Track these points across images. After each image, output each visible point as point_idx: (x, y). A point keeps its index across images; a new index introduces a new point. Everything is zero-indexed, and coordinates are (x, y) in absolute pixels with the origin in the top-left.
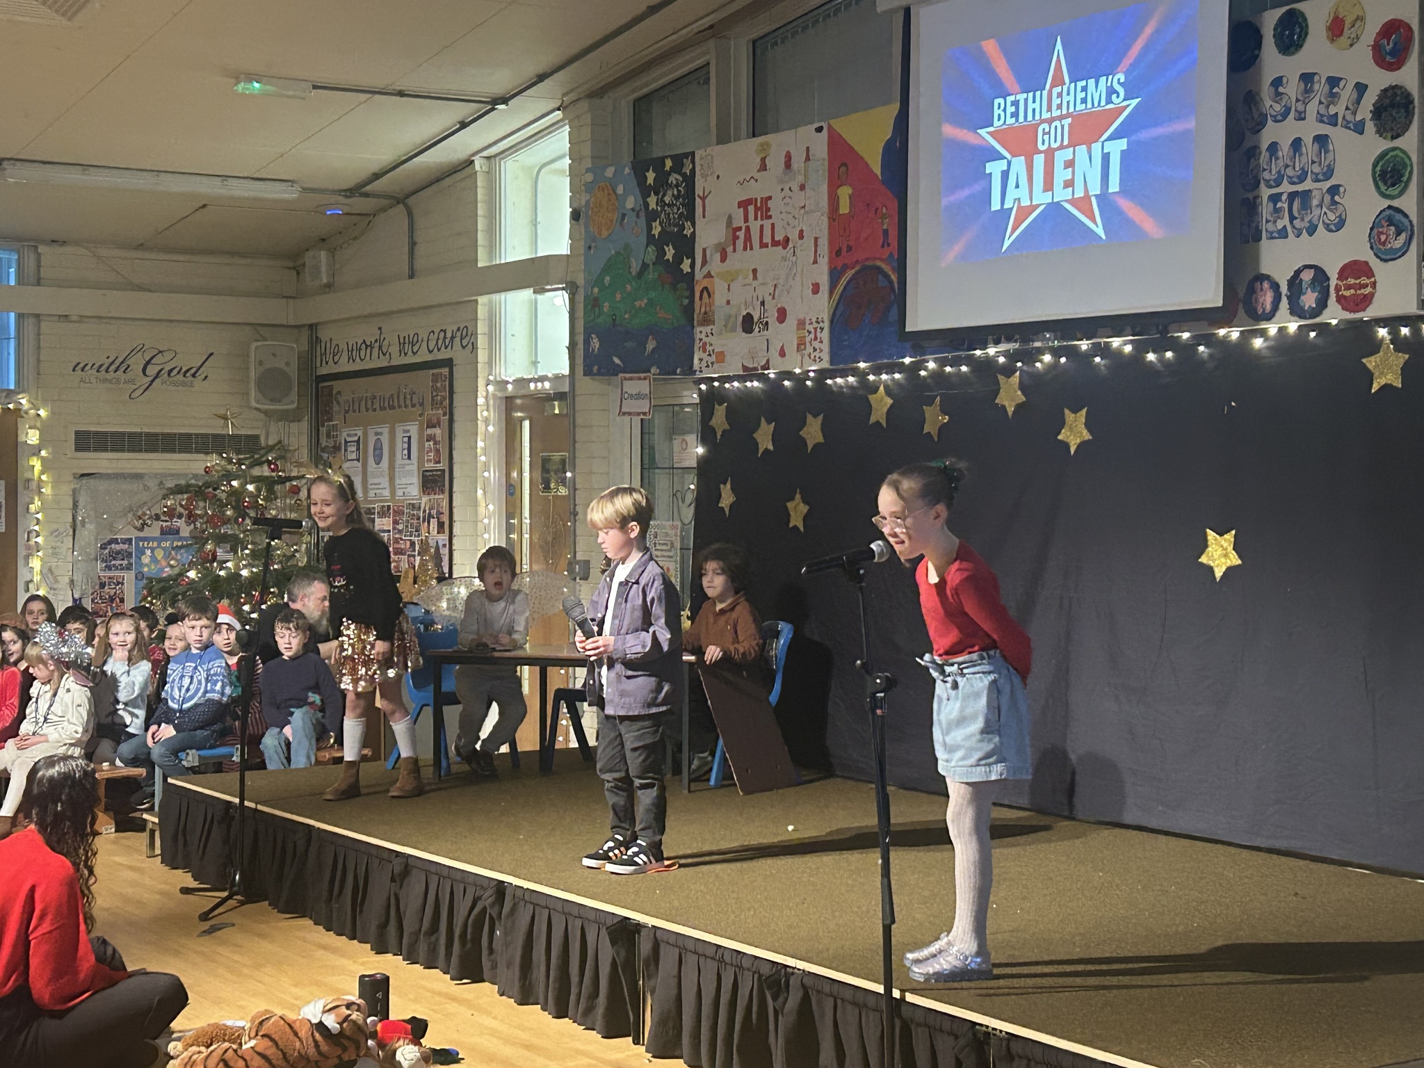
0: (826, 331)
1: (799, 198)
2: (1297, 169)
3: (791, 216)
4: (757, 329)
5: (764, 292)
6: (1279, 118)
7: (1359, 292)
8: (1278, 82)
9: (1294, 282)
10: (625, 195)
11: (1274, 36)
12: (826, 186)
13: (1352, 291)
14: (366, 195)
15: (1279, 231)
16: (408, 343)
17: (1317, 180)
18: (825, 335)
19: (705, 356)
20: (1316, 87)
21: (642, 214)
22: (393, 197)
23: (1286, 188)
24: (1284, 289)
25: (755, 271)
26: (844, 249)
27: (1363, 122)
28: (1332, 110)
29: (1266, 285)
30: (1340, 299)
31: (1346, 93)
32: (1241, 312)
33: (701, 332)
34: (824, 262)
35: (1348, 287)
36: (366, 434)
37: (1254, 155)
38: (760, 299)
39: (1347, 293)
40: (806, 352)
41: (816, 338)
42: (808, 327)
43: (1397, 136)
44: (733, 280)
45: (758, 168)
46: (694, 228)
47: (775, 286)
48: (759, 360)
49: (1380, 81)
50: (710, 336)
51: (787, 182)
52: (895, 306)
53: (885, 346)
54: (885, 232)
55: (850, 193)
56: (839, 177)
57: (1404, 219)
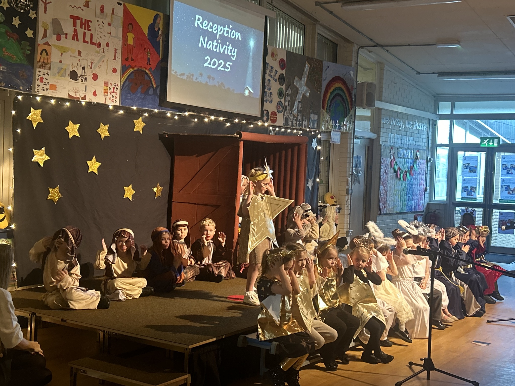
0: (119, 90)
1: (107, 28)
3: (103, 34)
4: (80, 80)
5: (85, 63)
7: (274, 119)
12: (122, 29)
18: (118, 92)
19: (42, 85)
20: (269, 67)
25: (80, 52)
26: (130, 59)
27: (276, 79)
30: (271, 120)
33: (40, 71)
34: (119, 61)
35: (272, 117)
38: (83, 66)
39: (272, 118)
40: (108, 97)
41: (114, 92)
42: (109, 86)
43: (282, 85)
44: (65, 52)
45: (84, 4)
46: (36, 15)
47: (92, 63)
48: (81, 94)
49: (280, 71)
50: (46, 75)
51: (102, 18)
52: (152, 89)
53: (147, 103)
54: (149, 59)
55: (134, 37)
56: (128, 28)
57: (282, 104)
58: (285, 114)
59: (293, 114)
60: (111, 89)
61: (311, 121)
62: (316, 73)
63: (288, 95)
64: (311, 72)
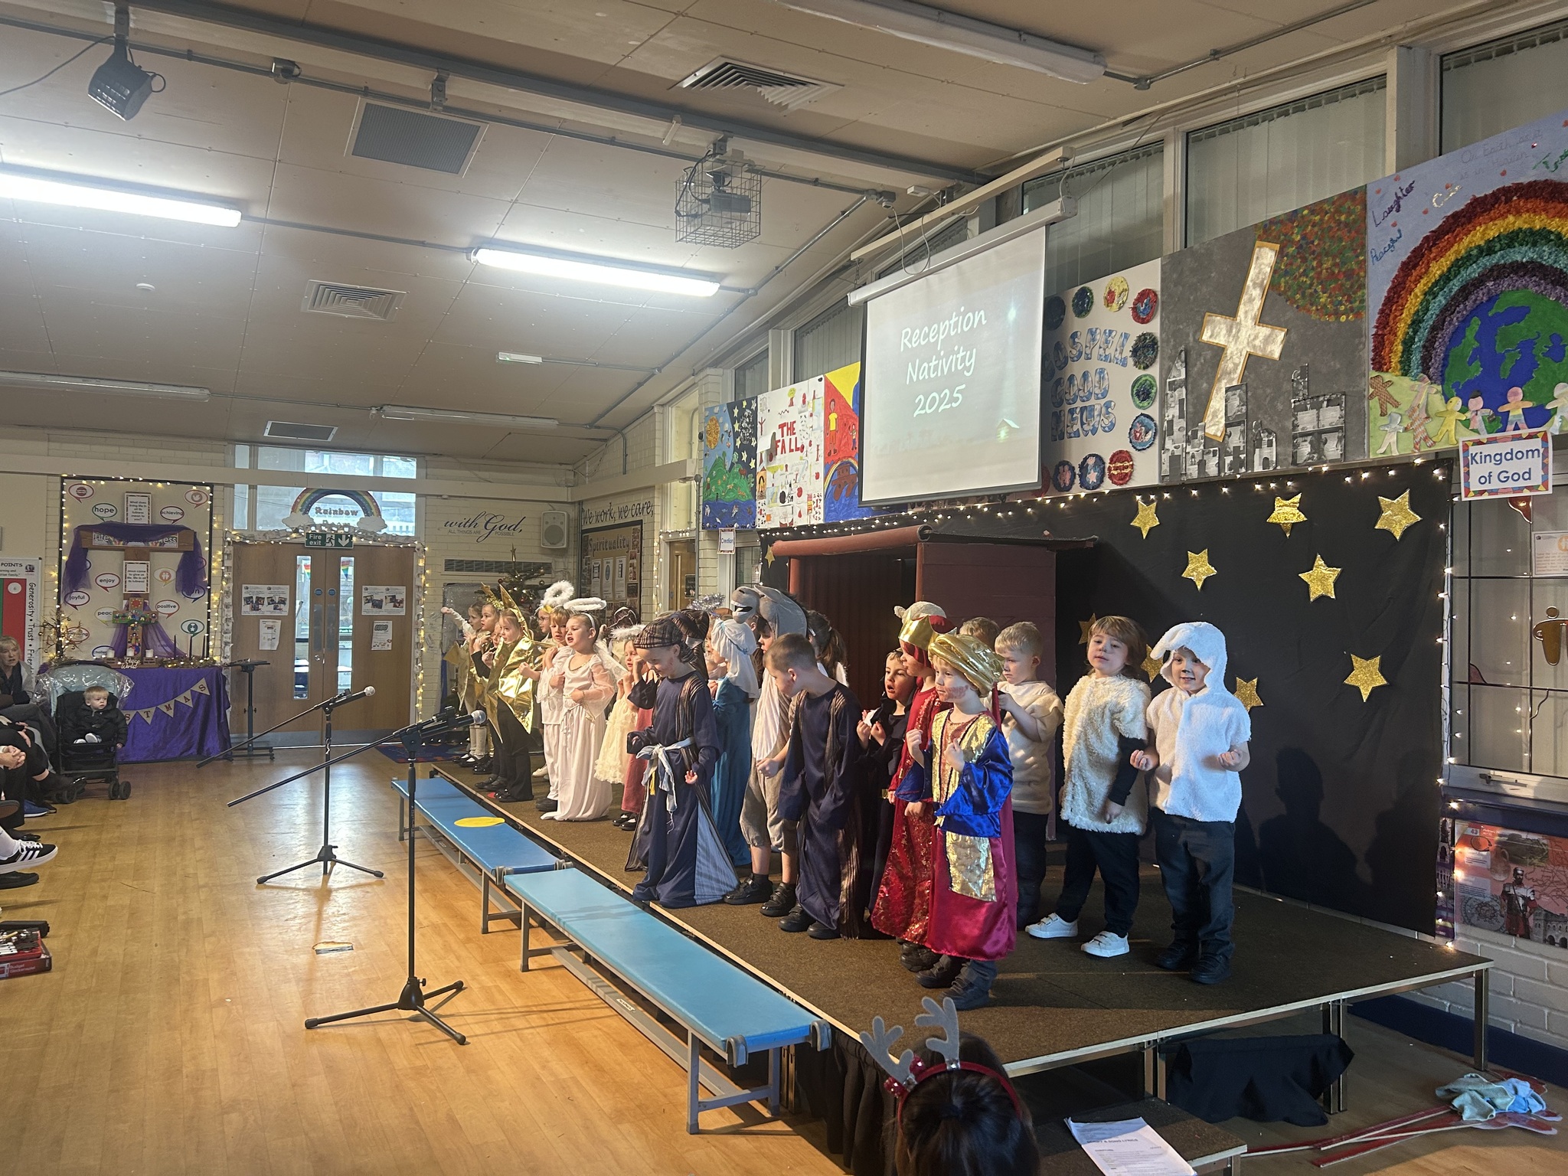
0: (822, 502)
1: (810, 422)
2: (1086, 392)
3: (805, 433)
4: (787, 501)
5: (791, 478)
6: (1076, 358)
8: (1074, 335)
9: (1083, 466)
10: (723, 423)
11: (1073, 306)
12: (823, 414)
14: (599, 427)
15: (1075, 433)
16: (623, 512)
17: (1098, 399)
19: (761, 517)
20: (1098, 337)
21: (732, 434)
22: (615, 429)
23: (1079, 404)
24: (1077, 471)
25: (786, 466)
26: (832, 452)
27: (1125, 358)
28: (1108, 352)
29: (1067, 467)
30: (1111, 477)
32: (1051, 486)
33: (759, 503)
34: (821, 460)
35: (1116, 469)
36: (602, 562)
37: (1060, 384)
38: (789, 483)
39: (1115, 473)
40: (812, 514)
41: (817, 505)
43: (1146, 367)
44: (776, 472)
45: (789, 404)
46: (756, 441)
47: (797, 475)
48: (788, 519)
49: (1138, 330)
50: (763, 505)
51: (804, 411)
53: (853, 510)
54: (854, 441)
55: (836, 417)
56: (830, 408)
57: (1151, 422)
58: (1169, 445)
59: (1203, 437)
60: (814, 502)
61: (1300, 440)
62: (1320, 255)
63: (1174, 386)
64: (1291, 264)
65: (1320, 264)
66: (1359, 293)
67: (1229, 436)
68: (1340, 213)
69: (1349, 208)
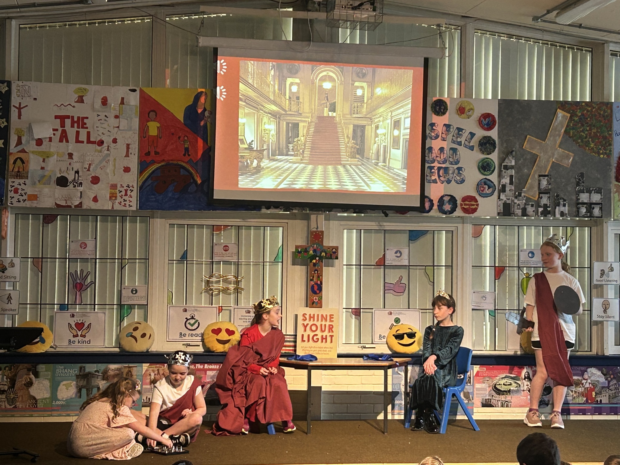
0: (135, 192)
1: (113, 121)
2: (442, 158)
3: (106, 130)
4: (71, 185)
5: (79, 166)
6: (433, 138)
7: (471, 207)
8: (433, 125)
9: (441, 200)
11: (432, 107)
12: (138, 119)
13: (468, 207)
15: (433, 180)
17: (451, 163)
18: (135, 194)
19: (17, 196)
20: (451, 130)
23: (436, 165)
24: (436, 203)
26: (153, 153)
27: (473, 146)
28: (459, 140)
29: (427, 200)
30: (462, 209)
31: (465, 135)
33: (14, 182)
34: (134, 157)
35: (465, 205)
38: (75, 169)
39: (466, 207)
40: (117, 201)
41: (126, 195)
42: (119, 188)
43: (489, 154)
44: (48, 157)
45: (76, 101)
46: (8, 123)
47: (90, 165)
48: (73, 202)
49: (480, 133)
50: (22, 185)
51: (103, 112)
52: (194, 185)
53: (185, 203)
54: (187, 150)
55: (158, 126)
56: (149, 117)
57: (490, 183)
58: (503, 196)
59: (525, 196)
60: (121, 191)
61: (580, 206)
62: (590, 125)
63: (506, 168)
64: (576, 125)
65: (590, 130)
66: (609, 147)
67: (541, 198)
68: (601, 110)
69: (605, 109)
